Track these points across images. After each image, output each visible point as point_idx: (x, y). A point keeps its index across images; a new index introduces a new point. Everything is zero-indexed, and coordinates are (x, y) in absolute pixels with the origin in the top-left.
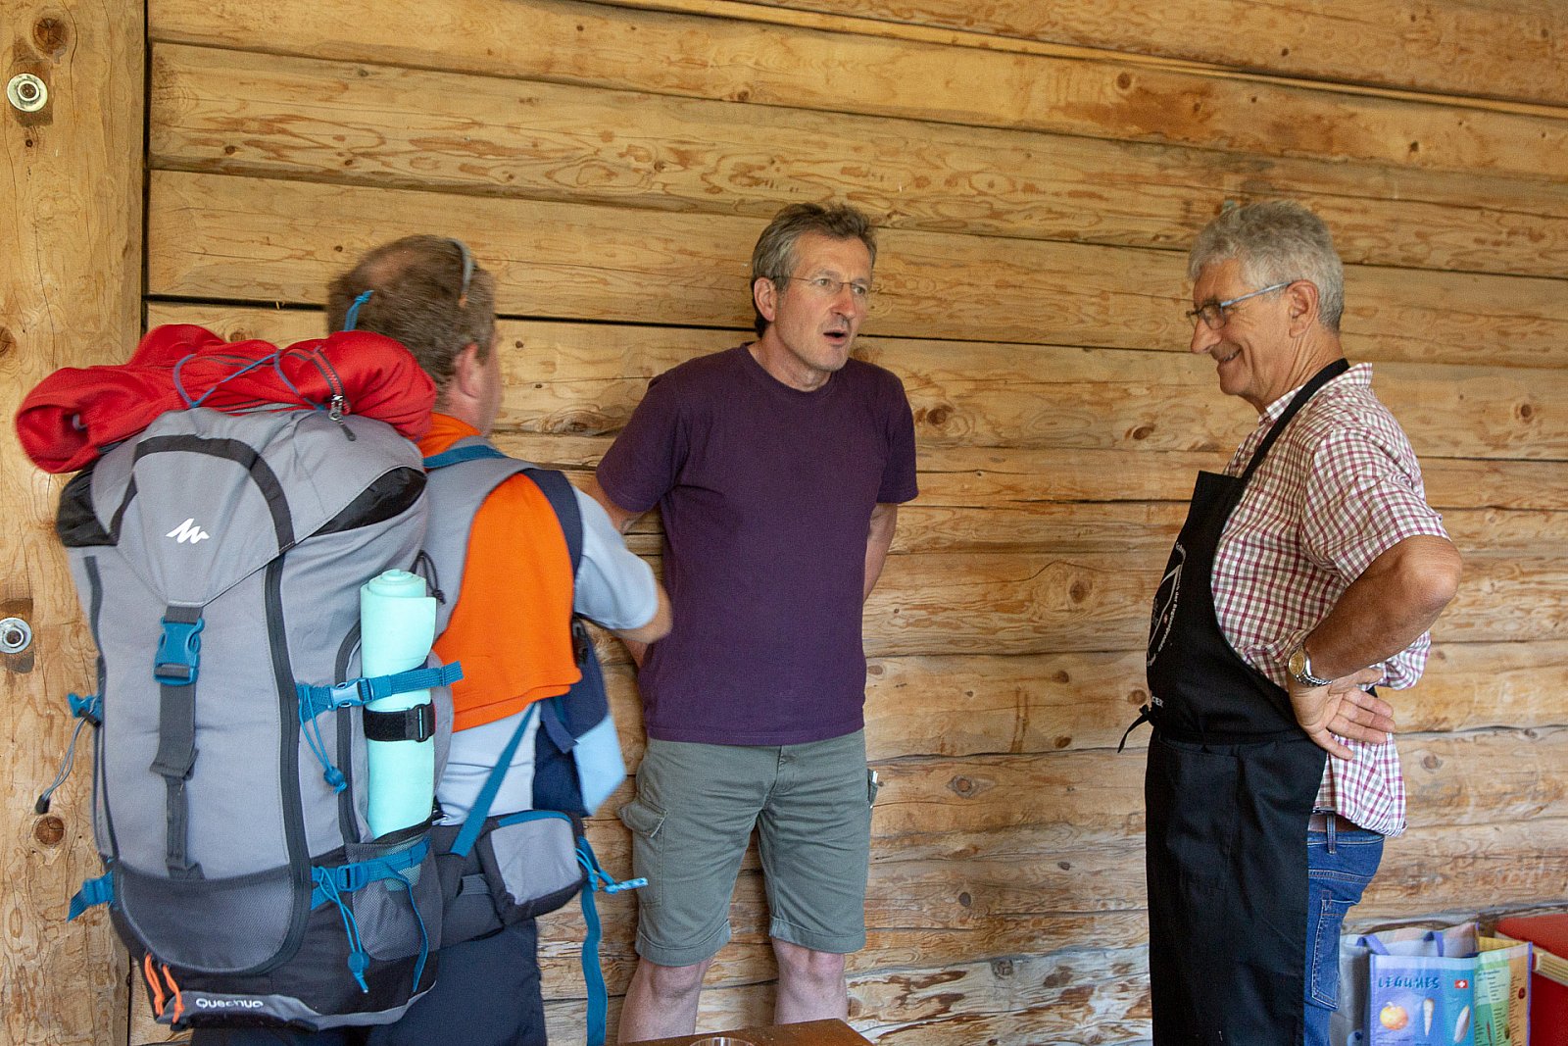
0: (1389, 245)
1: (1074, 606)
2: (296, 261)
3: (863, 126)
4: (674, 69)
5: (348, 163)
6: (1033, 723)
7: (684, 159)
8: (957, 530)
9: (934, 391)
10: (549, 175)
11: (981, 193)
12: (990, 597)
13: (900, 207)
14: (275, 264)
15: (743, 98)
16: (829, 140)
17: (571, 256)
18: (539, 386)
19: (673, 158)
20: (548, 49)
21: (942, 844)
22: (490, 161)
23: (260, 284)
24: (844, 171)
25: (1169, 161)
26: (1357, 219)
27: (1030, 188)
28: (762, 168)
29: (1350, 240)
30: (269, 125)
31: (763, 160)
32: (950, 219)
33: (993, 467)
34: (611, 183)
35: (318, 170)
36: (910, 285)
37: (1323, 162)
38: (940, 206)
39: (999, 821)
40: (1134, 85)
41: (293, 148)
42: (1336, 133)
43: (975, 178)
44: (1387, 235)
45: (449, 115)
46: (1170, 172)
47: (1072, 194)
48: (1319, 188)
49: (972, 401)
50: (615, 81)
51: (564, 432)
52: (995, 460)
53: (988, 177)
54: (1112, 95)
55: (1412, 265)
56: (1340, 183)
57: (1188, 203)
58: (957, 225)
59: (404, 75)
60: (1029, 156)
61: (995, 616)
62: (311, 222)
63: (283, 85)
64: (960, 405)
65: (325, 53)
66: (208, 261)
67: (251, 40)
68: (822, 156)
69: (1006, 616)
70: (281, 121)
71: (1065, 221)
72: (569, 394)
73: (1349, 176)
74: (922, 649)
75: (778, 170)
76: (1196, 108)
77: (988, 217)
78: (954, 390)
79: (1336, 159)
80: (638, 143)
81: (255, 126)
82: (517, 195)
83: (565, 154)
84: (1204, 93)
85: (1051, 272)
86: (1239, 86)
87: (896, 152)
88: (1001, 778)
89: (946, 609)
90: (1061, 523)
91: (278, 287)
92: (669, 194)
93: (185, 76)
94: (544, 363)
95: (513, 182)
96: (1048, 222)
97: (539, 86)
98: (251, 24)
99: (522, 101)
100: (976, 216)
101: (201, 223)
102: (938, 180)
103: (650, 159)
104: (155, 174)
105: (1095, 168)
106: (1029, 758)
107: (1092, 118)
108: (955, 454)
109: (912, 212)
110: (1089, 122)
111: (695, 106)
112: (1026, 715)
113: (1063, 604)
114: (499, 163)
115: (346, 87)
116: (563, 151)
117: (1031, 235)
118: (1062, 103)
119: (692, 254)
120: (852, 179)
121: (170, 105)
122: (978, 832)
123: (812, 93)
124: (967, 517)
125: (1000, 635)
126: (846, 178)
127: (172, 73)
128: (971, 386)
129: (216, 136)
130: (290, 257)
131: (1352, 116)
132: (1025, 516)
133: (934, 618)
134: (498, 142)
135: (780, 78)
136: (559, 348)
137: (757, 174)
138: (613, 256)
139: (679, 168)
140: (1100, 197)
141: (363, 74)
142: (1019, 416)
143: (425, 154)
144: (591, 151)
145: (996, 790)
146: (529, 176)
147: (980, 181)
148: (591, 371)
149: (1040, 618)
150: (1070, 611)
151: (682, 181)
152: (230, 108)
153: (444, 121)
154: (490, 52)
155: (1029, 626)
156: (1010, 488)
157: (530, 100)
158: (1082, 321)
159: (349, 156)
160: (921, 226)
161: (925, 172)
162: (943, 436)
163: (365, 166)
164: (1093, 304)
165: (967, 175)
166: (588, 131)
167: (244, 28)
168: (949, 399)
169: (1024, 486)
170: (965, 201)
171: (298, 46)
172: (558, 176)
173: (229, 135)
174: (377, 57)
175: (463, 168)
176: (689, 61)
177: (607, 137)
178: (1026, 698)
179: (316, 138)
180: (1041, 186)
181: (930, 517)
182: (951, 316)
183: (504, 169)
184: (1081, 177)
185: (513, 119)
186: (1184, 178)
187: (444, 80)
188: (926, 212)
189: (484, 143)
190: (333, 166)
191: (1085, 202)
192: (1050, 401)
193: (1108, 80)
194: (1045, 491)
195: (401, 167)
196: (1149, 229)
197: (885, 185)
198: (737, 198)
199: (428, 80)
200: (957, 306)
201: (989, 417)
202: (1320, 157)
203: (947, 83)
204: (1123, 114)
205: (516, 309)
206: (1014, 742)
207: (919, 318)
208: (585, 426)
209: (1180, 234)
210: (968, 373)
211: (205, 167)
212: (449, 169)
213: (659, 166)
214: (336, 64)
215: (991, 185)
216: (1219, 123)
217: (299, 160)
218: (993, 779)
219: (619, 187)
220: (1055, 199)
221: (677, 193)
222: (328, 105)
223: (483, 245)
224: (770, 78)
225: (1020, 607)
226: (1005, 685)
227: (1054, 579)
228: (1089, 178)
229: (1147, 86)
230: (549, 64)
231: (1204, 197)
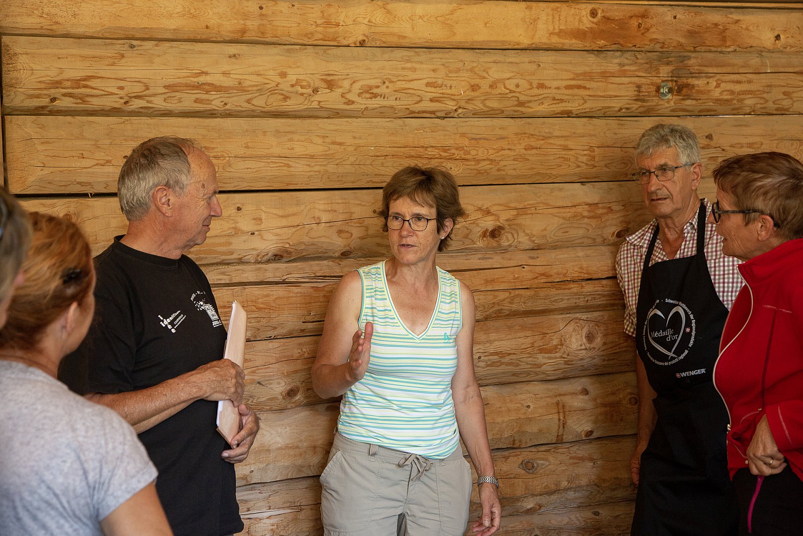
0: (767, 101)
1: (588, 345)
2: (99, 167)
3: (436, 54)
4: (319, 29)
5: (126, 103)
6: (570, 422)
7: (331, 85)
8: (512, 304)
9: (492, 218)
10: (248, 101)
11: (511, 92)
12: (536, 345)
13: (463, 104)
14: (89, 170)
15: (362, 44)
16: (417, 66)
17: (266, 151)
18: (253, 234)
19: (324, 85)
20: (242, 22)
21: (519, 504)
22: (213, 95)
23: (79, 183)
24: (428, 85)
25: (626, 61)
26: (745, 87)
27: (541, 86)
28: (378, 87)
29: (741, 101)
30: (78, 83)
31: (377, 82)
32: (493, 109)
33: (532, 262)
34: (286, 104)
35: (107, 108)
36: (473, 152)
37: (721, 52)
38: (486, 102)
39: (553, 487)
40: (599, 15)
41: (92, 96)
42: (728, 33)
43: (507, 82)
44: (765, 95)
45: (187, 69)
46: (626, 68)
47: (568, 87)
48: (719, 70)
49: (516, 222)
50: (284, 39)
51: (268, 261)
52: (532, 258)
53: (515, 81)
54: (587, 22)
55: (782, 112)
56: (733, 65)
57: (639, 87)
58: (497, 112)
59: (157, 45)
60: (539, 66)
61: (540, 356)
62: (107, 142)
63: (84, 58)
64: (509, 225)
65: (107, 35)
66: (46, 171)
67: (60, 30)
68: (415, 77)
69: (547, 355)
70: (84, 80)
71: (564, 104)
72: (272, 237)
73: (737, 60)
74: (496, 380)
75: (387, 87)
76: (639, 26)
77: (516, 106)
78: (504, 216)
79: (729, 50)
80: (301, 77)
81: (68, 84)
82: (229, 115)
83: (258, 88)
84: (644, 16)
85: (558, 137)
86: (665, 9)
87: (458, 70)
88: (551, 459)
89: (510, 354)
90: (576, 294)
91: (90, 184)
92: (322, 107)
93: (25, 56)
94: (254, 219)
95: (227, 107)
96: (554, 106)
97: (239, 46)
98: (61, 20)
99: (230, 57)
100: (509, 105)
101: (40, 147)
102: (485, 86)
103: (310, 86)
104: (8, 118)
105: (580, 69)
106: (568, 445)
107: (576, 38)
108: (507, 255)
109: (470, 107)
110: (574, 41)
111: (335, 51)
112: (564, 417)
113: (581, 346)
114: (218, 96)
115: (123, 56)
116: (257, 86)
117: (544, 115)
118: (557, 31)
119: (340, 144)
120: (433, 90)
121: (14, 74)
122: (541, 495)
123: (405, 37)
124: (518, 295)
125: (544, 367)
126: (429, 89)
127: (15, 54)
128: (514, 212)
129: (45, 92)
130: (97, 164)
131: (737, 21)
132: (554, 292)
133: (503, 360)
134: (218, 83)
135: (384, 29)
136: (263, 208)
137: (375, 91)
138: (293, 149)
139: (328, 91)
140: (585, 88)
141: (132, 46)
142: (545, 229)
143: (174, 94)
144: (274, 84)
145: (550, 467)
146: (237, 102)
147: (511, 85)
148: (284, 222)
149: (568, 355)
150: (586, 349)
151: (331, 99)
152: (52, 74)
153: (184, 73)
154: (207, 27)
155: (561, 361)
156: (543, 274)
157: (234, 56)
158: (579, 166)
159: (126, 99)
160: (476, 114)
161: (477, 81)
162: (499, 245)
163: (137, 104)
164: (585, 155)
165: (502, 81)
166: (271, 72)
167: (57, 23)
168: (502, 221)
169: (553, 272)
170: (502, 96)
171: (90, 31)
172: (254, 102)
173: (53, 91)
174: (138, 35)
175: (196, 101)
176: (328, 23)
177: (283, 75)
178: (564, 406)
179: (106, 89)
180: (547, 83)
181: (496, 297)
182: (499, 170)
183: (221, 100)
184: (572, 76)
185: (226, 68)
186: (635, 71)
187: (182, 47)
188: (478, 105)
189: (209, 84)
190: (117, 105)
191: (576, 91)
192: (564, 218)
193: (584, 13)
194: (565, 275)
195: (159, 103)
196: (616, 104)
197: (453, 91)
198: (363, 107)
199: (172, 47)
200: (502, 163)
201: (527, 231)
202: (719, 49)
203: (486, 24)
204: (595, 34)
205: (235, 186)
206: (558, 436)
207: (479, 172)
208: (282, 256)
209: (635, 106)
210: (512, 205)
211: (38, 111)
212: (188, 102)
213: (315, 91)
214: (115, 41)
215: (517, 86)
216: (654, 34)
217: (96, 103)
218: (547, 460)
219: (292, 105)
220: (557, 91)
221: (326, 106)
222: (113, 67)
223: (213, 148)
224: (377, 30)
225: (555, 349)
226: (549, 400)
227: (574, 330)
228: (577, 76)
229: (608, 15)
230: (244, 31)
231: (649, 81)
